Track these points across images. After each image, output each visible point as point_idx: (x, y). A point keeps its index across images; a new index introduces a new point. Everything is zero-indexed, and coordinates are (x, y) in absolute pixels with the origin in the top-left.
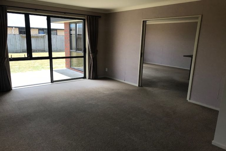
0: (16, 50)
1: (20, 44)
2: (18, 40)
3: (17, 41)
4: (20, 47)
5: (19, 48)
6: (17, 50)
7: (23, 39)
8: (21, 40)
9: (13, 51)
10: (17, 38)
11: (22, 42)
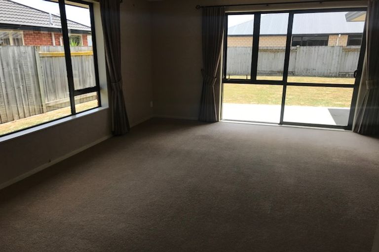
0: (328, 73)
1: (338, 62)
2: (336, 56)
3: (334, 57)
4: (337, 68)
5: (335, 69)
6: (330, 73)
7: (345, 54)
8: (342, 56)
9: (324, 73)
10: (335, 52)
11: (341, 59)
